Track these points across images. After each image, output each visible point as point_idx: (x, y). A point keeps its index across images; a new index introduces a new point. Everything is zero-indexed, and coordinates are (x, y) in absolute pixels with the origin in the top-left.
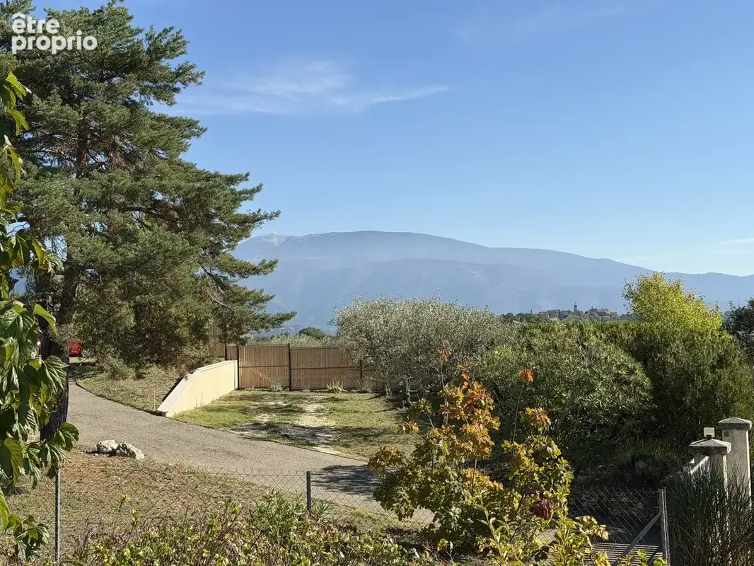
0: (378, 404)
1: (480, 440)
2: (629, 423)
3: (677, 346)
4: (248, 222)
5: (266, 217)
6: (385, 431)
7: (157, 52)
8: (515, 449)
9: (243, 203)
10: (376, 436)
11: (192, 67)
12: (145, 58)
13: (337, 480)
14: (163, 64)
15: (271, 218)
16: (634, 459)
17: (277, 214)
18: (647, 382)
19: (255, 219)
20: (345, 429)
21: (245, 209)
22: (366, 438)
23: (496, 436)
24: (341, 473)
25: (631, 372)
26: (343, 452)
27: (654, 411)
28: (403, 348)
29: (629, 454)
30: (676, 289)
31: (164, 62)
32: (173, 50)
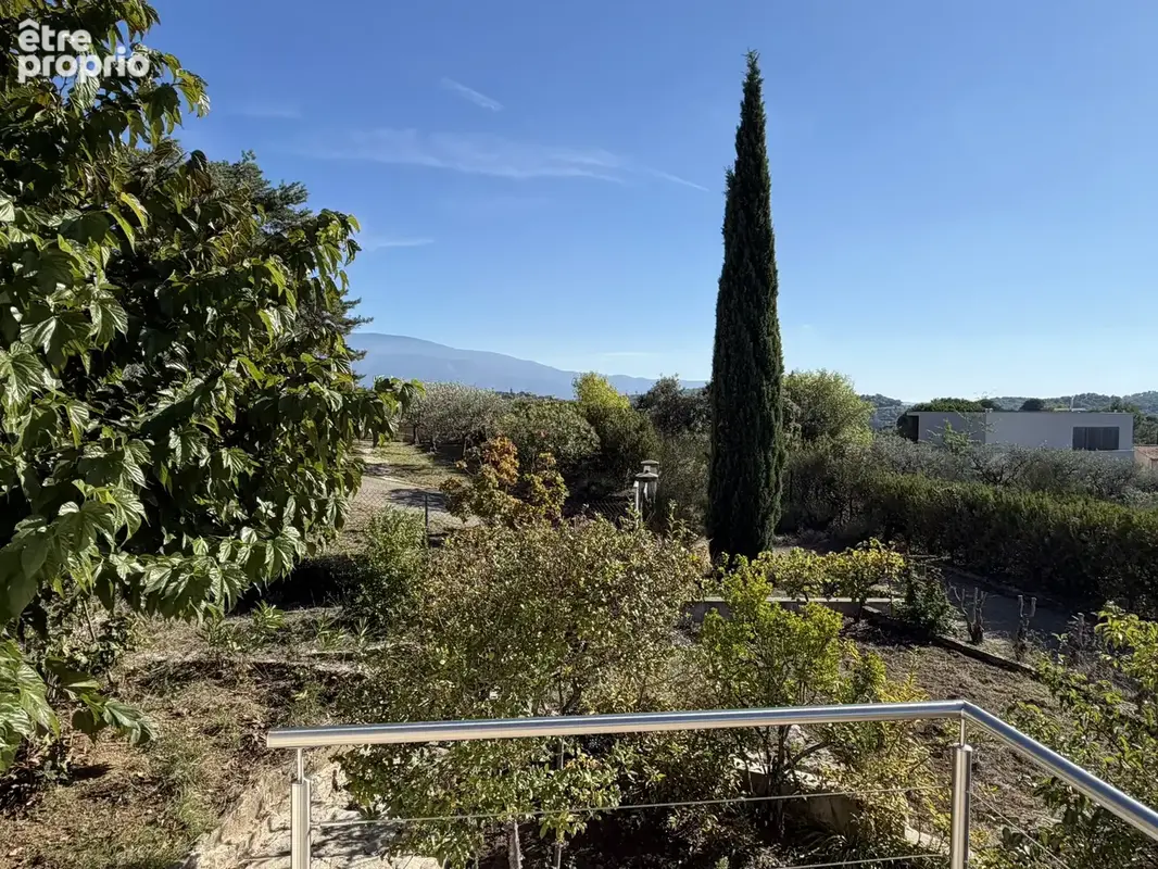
0: (411, 450)
1: (511, 473)
2: (584, 463)
3: (613, 416)
4: (349, 324)
5: (364, 321)
6: (424, 467)
7: (287, 199)
8: (532, 478)
9: (348, 310)
10: (419, 470)
11: (310, 212)
12: (279, 202)
13: (403, 498)
14: (290, 208)
15: (367, 322)
16: (589, 485)
17: (372, 320)
18: (597, 439)
19: (356, 322)
20: (396, 465)
21: (350, 314)
22: (412, 471)
23: (520, 471)
24: (404, 494)
25: (589, 431)
26: (400, 480)
27: (600, 456)
28: (438, 413)
29: (586, 482)
30: (603, 382)
31: (291, 207)
32: (298, 198)
